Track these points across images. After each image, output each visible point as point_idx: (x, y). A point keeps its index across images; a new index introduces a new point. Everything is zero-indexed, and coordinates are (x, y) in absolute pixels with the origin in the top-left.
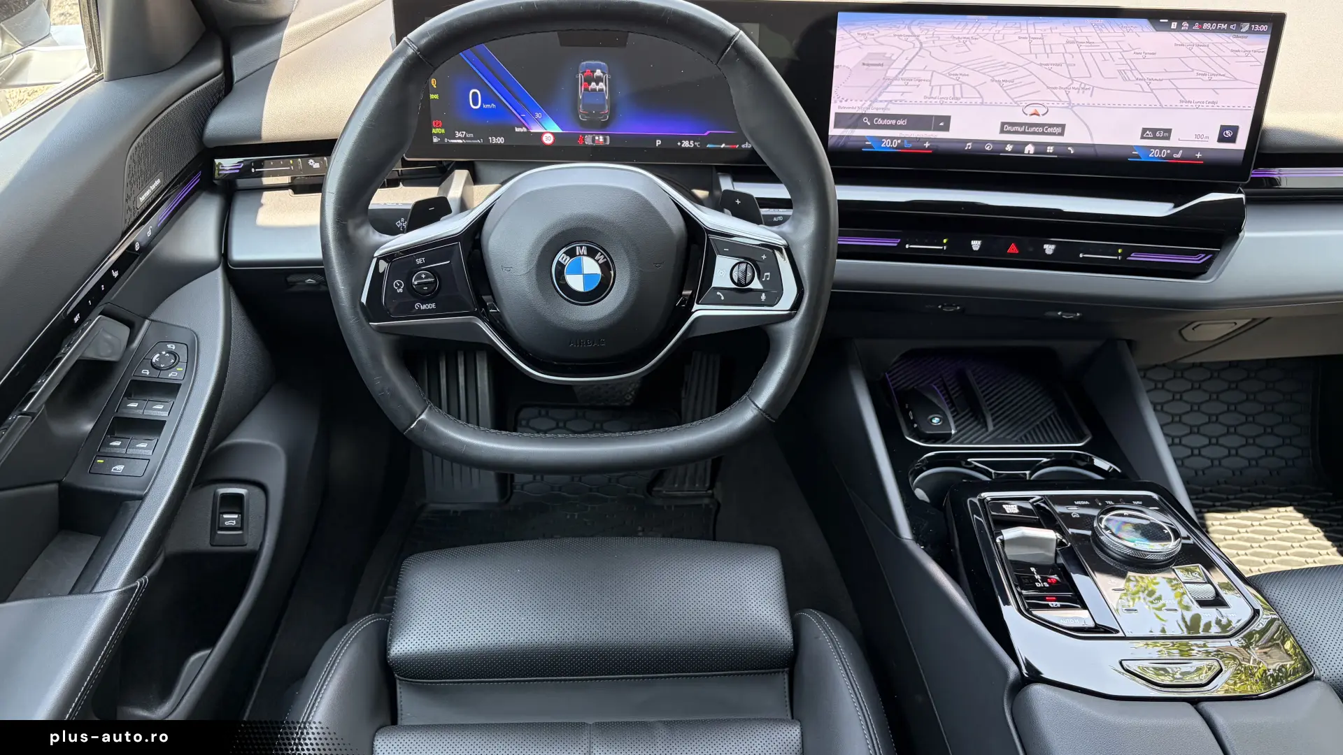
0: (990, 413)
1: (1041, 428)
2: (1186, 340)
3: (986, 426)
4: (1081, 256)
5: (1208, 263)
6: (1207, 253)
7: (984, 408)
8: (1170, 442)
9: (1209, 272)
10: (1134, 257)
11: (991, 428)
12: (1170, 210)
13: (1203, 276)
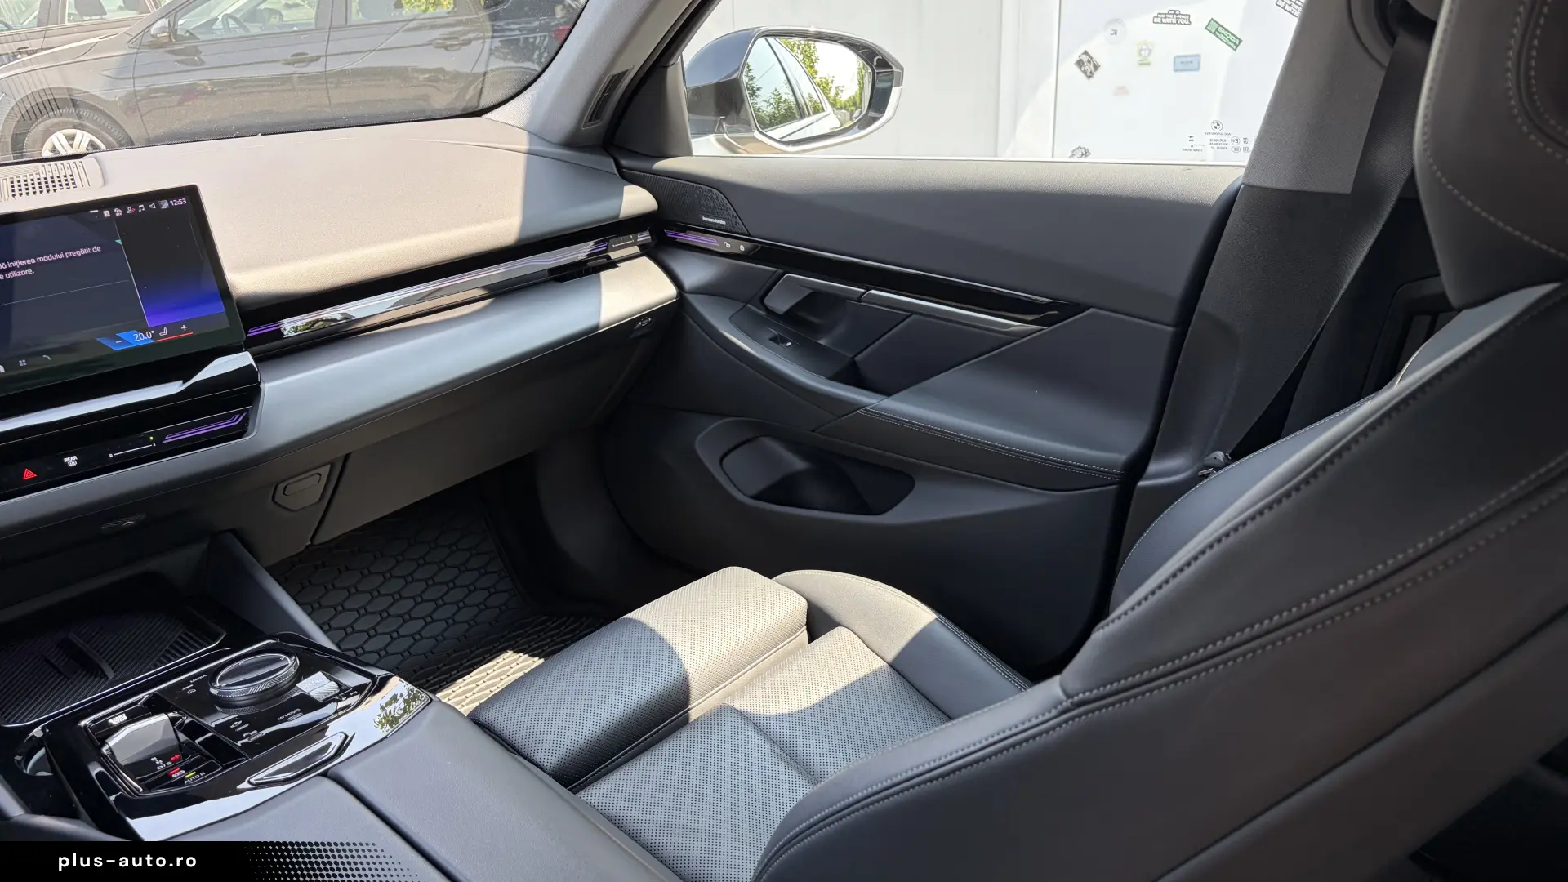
0: (104, 661)
1: (173, 651)
2: (291, 510)
3: (104, 676)
4: (111, 456)
5: (246, 421)
6: (241, 413)
7: (96, 660)
8: (310, 609)
9: (250, 427)
10: (169, 439)
11: (111, 675)
12: (181, 386)
13: (247, 433)
